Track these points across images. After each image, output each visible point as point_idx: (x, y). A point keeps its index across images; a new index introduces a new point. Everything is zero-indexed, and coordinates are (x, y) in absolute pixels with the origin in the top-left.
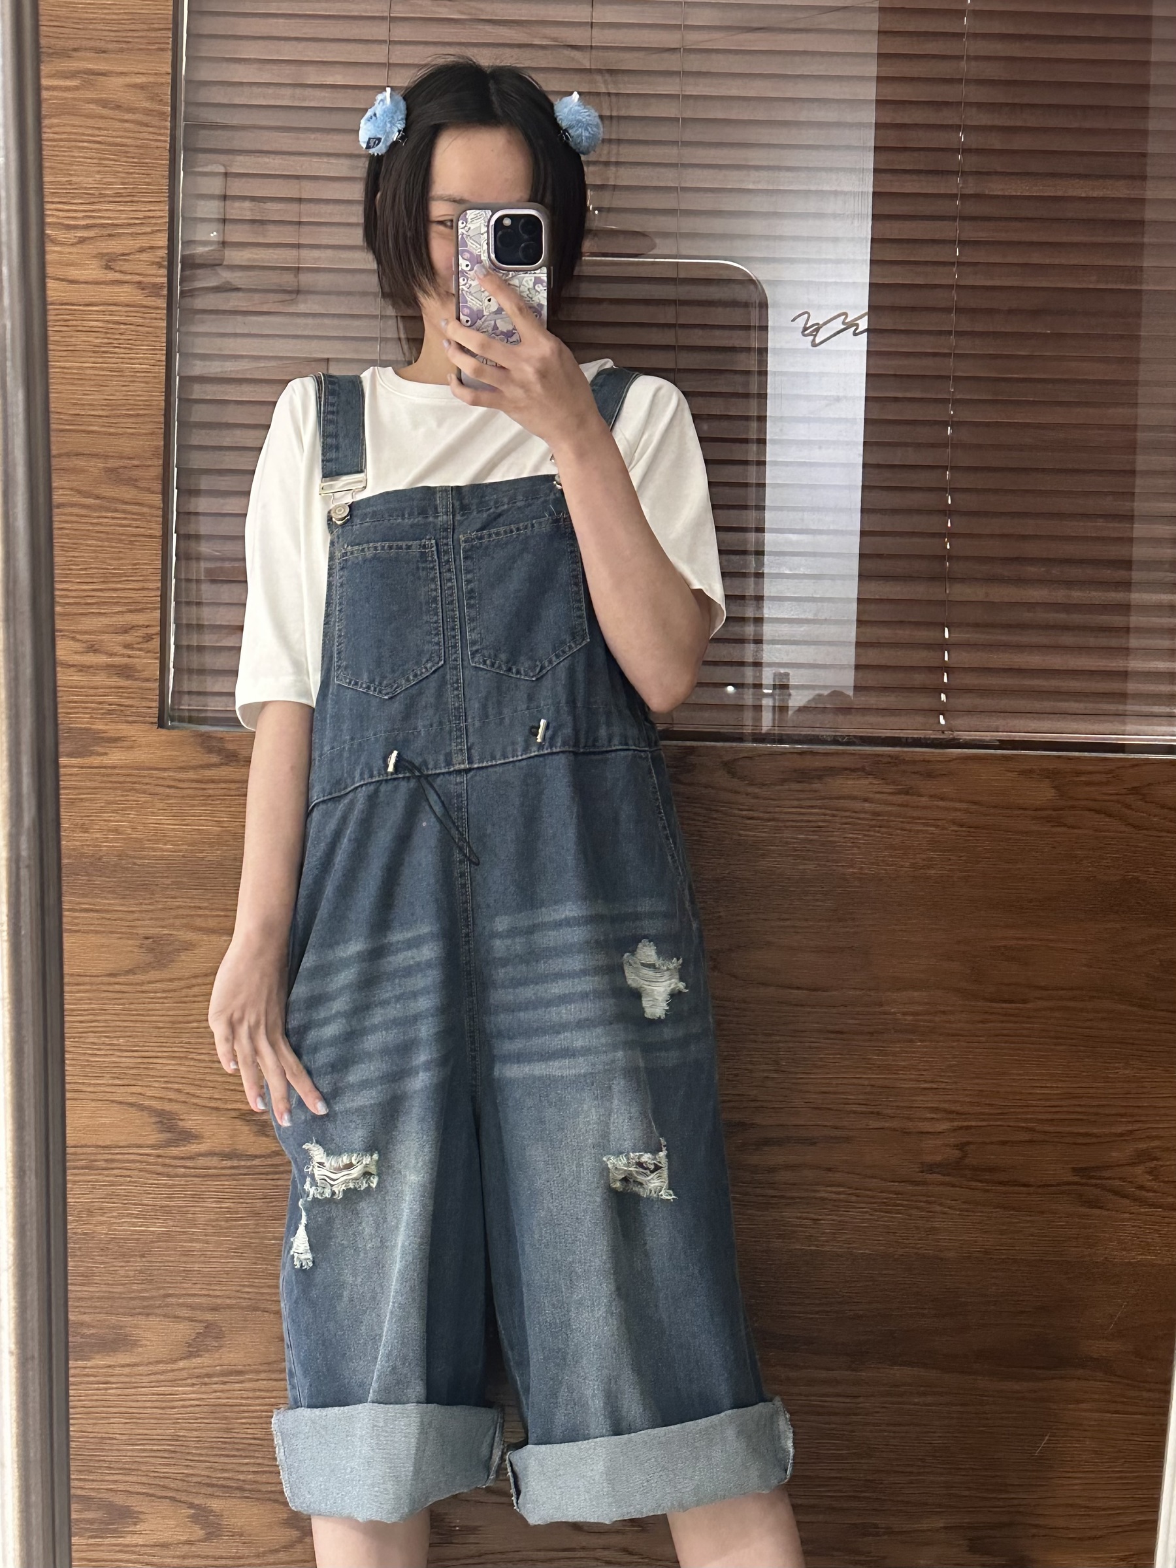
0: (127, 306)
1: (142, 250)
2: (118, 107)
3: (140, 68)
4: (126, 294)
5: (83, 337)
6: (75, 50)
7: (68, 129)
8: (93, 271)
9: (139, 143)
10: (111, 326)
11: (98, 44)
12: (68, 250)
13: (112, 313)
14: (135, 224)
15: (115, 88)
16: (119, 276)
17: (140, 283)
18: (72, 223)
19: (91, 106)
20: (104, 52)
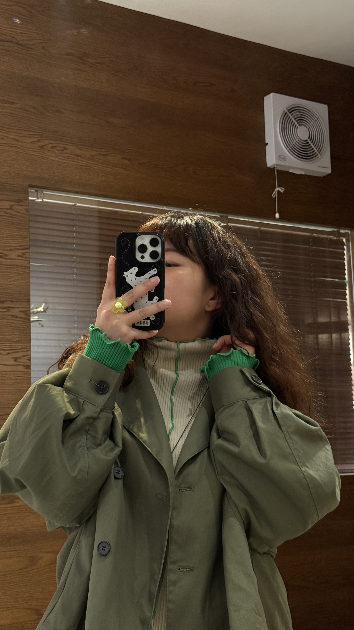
0: (20, 371)
1: (24, 356)
2: (17, 317)
3: (23, 306)
4: (21, 368)
5: (9, 381)
6: (5, 301)
7: (4, 323)
8: (11, 362)
9: (23, 327)
10: (16, 377)
11: (12, 300)
12: (4, 356)
13: (17, 374)
14: (22, 349)
15: (15, 312)
16: (18, 363)
17: (24, 365)
18: (6, 349)
19: (10, 317)
20: (13, 302)
